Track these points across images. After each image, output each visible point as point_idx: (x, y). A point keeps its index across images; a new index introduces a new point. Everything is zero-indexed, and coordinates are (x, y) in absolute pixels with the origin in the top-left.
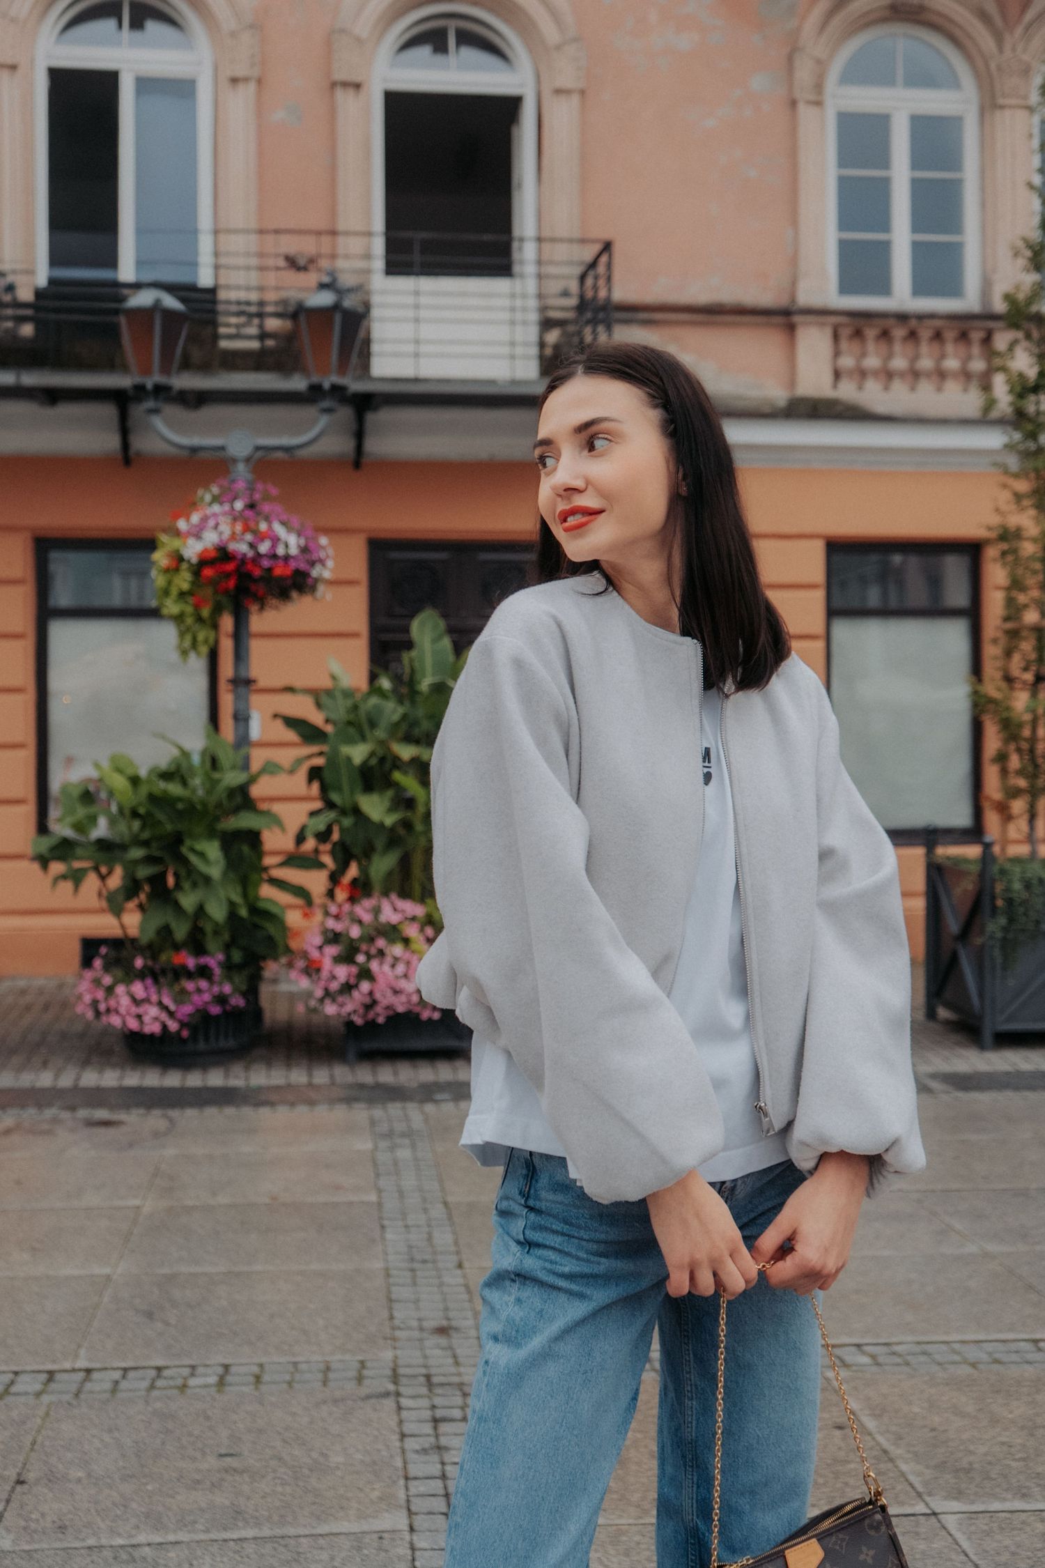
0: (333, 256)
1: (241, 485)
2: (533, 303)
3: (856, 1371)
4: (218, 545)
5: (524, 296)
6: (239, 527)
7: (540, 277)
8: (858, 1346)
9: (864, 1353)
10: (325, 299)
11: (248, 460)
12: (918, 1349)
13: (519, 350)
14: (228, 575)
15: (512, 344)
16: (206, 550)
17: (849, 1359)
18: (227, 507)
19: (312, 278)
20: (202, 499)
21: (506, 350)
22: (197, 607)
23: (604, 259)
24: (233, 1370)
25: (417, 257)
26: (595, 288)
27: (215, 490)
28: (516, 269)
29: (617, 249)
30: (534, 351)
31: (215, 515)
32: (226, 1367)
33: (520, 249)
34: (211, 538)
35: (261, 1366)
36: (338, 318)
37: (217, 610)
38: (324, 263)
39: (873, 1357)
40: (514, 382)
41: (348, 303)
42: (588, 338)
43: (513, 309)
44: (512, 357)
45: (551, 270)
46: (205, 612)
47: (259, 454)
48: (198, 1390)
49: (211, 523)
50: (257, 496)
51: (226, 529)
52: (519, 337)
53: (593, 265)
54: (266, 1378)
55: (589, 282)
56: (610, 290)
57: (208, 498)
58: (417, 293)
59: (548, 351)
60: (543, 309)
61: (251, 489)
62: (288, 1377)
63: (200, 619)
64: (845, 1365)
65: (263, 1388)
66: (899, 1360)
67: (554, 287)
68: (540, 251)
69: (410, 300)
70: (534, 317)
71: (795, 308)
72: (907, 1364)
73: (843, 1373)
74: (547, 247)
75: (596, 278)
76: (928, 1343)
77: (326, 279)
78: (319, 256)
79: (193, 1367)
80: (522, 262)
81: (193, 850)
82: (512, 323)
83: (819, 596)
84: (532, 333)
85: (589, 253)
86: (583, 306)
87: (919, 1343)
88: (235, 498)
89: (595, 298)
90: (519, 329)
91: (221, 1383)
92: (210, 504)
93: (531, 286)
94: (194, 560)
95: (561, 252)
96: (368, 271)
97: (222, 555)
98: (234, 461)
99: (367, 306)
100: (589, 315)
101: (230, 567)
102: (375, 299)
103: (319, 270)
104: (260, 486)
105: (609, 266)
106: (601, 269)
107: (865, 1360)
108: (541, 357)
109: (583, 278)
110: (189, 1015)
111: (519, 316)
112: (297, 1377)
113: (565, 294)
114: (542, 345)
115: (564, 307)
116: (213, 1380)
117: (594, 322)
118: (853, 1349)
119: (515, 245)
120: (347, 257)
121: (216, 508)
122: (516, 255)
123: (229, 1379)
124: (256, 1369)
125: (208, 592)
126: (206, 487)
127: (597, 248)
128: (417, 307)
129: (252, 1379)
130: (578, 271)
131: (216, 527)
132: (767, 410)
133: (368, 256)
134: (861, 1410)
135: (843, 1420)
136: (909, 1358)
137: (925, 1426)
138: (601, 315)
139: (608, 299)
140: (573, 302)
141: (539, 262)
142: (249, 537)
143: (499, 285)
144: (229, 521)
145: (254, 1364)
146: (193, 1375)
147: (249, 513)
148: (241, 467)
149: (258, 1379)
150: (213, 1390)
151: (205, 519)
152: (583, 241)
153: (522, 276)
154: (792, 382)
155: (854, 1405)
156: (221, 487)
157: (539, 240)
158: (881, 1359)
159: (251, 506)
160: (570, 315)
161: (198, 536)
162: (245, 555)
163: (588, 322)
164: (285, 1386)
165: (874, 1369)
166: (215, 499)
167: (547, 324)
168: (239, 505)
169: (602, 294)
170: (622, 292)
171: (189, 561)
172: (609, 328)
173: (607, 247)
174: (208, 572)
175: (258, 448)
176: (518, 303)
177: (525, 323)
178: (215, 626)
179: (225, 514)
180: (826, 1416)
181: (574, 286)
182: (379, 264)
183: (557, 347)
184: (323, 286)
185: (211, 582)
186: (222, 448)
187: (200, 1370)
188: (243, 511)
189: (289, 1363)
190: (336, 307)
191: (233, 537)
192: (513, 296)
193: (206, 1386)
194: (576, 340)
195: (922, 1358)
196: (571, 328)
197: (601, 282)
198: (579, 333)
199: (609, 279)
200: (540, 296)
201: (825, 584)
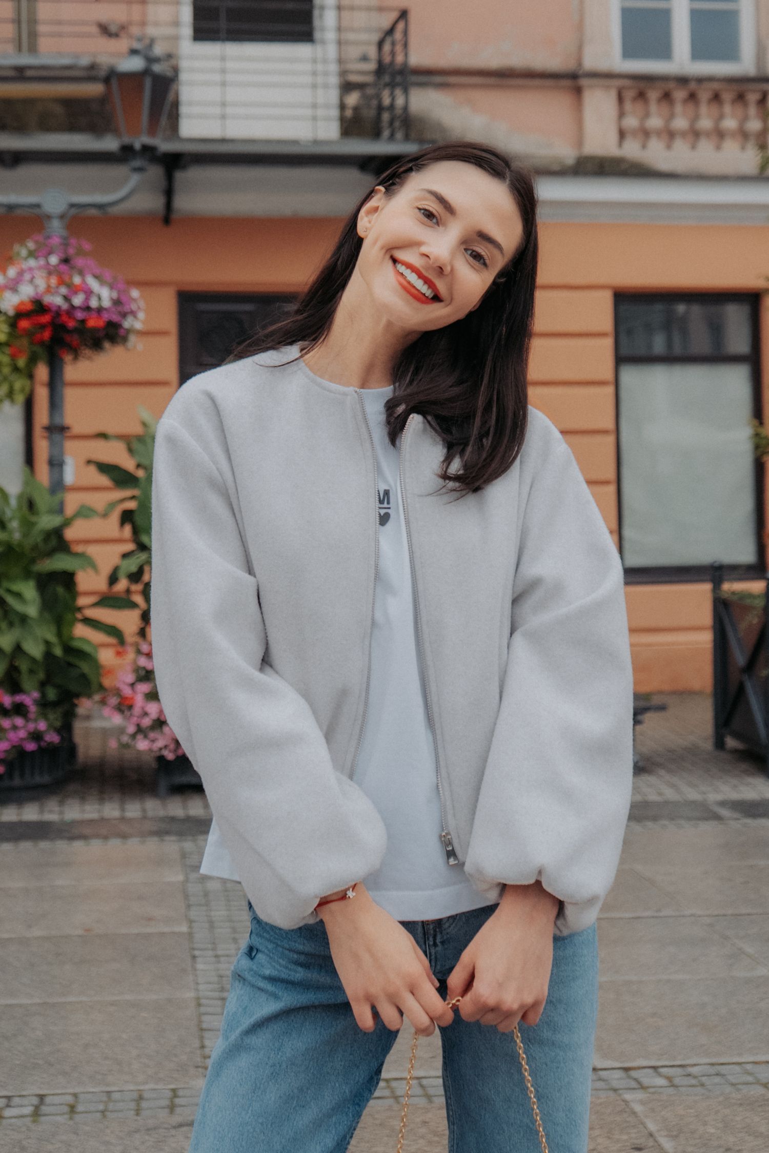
0: (143, 24)
1: (56, 241)
2: (333, 68)
3: (653, 1093)
4: (34, 298)
5: (325, 61)
6: (54, 281)
7: (340, 43)
8: (655, 1068)
9: (660, 1075)
10: (135, 64)
11: (62, 217)
12: (712, 1070)
13: (320, 112)
14: (43, 327)
15: (314, 106)
16: (22, 303)
17: (646, 1081)
18: (42, 262)
19: (123, 44)
20: (18, 254)
21: (309, 112)
22: (13, 357)
23: (401, 26)
24: (48, 1100)
25: (223, 24)
26: (393, 53)
27: (31, 245)
28: (317, 35)
29: (413, 18)
30: (335, 113)
31: (31, 269)
32: (42, 1097)
33: (321, 16)
34: (27, 292)
35: (75, 1095)
36: (148, 83)
37: (33, 360)
38: (135, 30)
39: (669, 1079)
40: (316, 142)
41: (157, 68)
42: (387, 101)
43: (314, 73)
44: (315, 118)
45: (351, 36)
46: (21, 362)
47: (73, 211)
48: (13, 1120)
49: (27, 276)
50: (71, 251)
51: (41, 283)
52: (320, 100)
53: (391, 31)
54: (80, 1108)
55: (387, 47)
56: (406, 55)
57: (24, 252)
58: (223, 59)
59: (349, 113)
60: (343, 73)
61: (65, 245)
62: (101, 1107)
63: (16, 369)
64: (643, 1087)
65: (78, 1118)
66: (694, 1082)
67: (354, 52)
68: (339, 19)
69: (217, 64)
70: (334, 80)
71: (581, 72)
72: (702, 1085)
73: (640, 1095)
74: (346, 14)
75: (393, 44)
76: (722, 1064)
77: (136, 45)
78: (130, 23)
79: (9, 1098)
80: (323, 29)
81: (9, 591)
82: (314, 86)
83: (609, 342)
84: (333, 96)
85: (386, 21)
86: (381, 69)
87: (712, 1064)
88: (50, 253)
89: (392, 63)
90: (320, 92)
91: (37, 1113)
92: (26, 259)
93: (332, 51)
94: (11, 313)
95: (360, 19)
96: (176, 38)
97: (39, 307)
98: (49, 217)
99: (176, 70)
100: (387, 78)
101: (45, 319)
102: (184, 64)
103: (130, 37)
104: (73, 241)
105: (406, 33)
106: (398, 35)
107: (661, 1082)
108: (342, 119)
109: (380, 44)
110: (5, 751)
111: (320, 80)
112: (111, 1106)
113: (364, 58)
114: (342, 107)
115: (363, 71)
116: (28, 1110)
117: (392, 85)
118: (650, 1071)
119: (316, 13)
120: (156, 24)
121: (32, 263)
122: (316, 22)
123: (44, 1109)
124: (69, 1099)
125: (25, 342)
126: (22, 242)
127: (394, 15)
128: (223, 71)
129: (66, 1109)
130: (376, 37)
131: (32, 281)
132: (556, 167)
133: (176, 24)
134: (658, 1131)
135: (641, 1141)
136: (704, 1079)
137: (719, 1147)
138: (398, 79)
139: (405, 64)
140: (372, 66)
141: (339, 29)
142: (63, 290)
143: (301, 50)
144: (44, 275)
145: (70, 1094)
146: (8, 1106)
147: (64, 268)
148: (56, 224)
149: (72, 1109)
150: (28, 1120)
151: (21, 273)
152: (381, 9)
153: (323, 42)
154: (580, 141)
155: (652, 1126)
156: (36, 242)
157: (339, 8)
158: (677, 1081)
159: (66, 261)
160: (369, 79)
161: (14, 290)
162: (59, 307)
163: (386, 85)
164: (98, 1115)
165: (671, 1091)
166: (32, 254)
167: (347, 87)
168: (54, 260)
169: (400, 59)
170: (418, 57)
171: (5, 314)
172: (406, 91)
173: (404, 14)
174: (24, 324)
175: (72, 205)
176: (320, 67)
177: (326, 86)
178: (31, 376)
179: (40, 268)
180: (625, 1137)
181: (372, 52)
182: (187, 31)
183: (356, 109)
184: (134, 52)
185: (28, 333)
186: (38, 206)
187: (17, 1101)
188: (58, 265)
189: (103, 1092)
190: (146, 72)
191: (48, 290)
192: (314, 61)
193: (22, 1116)
194: (374, 103)
195: (717, 1080)
196: (370, 91)
197: (399, 48)
198: (378, 97)
199: (406, 45)
200: (340, 61)
201: (613, 332)
